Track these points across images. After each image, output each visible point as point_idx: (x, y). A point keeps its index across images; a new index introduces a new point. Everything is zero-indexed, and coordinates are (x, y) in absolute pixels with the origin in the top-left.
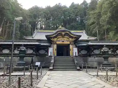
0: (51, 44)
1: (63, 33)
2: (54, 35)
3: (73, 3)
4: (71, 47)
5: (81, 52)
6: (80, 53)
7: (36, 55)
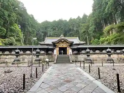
0: (56, 47)
1: (63, 40)
3: (71, 18)
4: (68, 49)
5: (74, 52)
7: (47, 54)
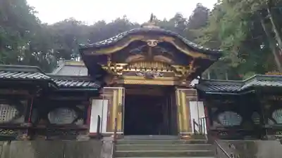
1: (153, 41)
2: (118, 49)
5: (221, 117)
6: (215, 123)
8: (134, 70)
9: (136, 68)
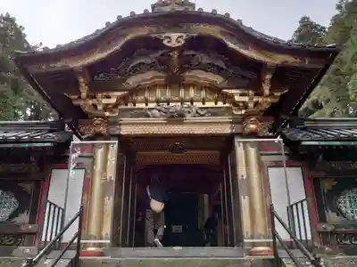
1: (174, 36)
4: (246, 158)
8: (143, 105)
9: (147, 102)
